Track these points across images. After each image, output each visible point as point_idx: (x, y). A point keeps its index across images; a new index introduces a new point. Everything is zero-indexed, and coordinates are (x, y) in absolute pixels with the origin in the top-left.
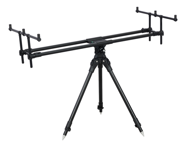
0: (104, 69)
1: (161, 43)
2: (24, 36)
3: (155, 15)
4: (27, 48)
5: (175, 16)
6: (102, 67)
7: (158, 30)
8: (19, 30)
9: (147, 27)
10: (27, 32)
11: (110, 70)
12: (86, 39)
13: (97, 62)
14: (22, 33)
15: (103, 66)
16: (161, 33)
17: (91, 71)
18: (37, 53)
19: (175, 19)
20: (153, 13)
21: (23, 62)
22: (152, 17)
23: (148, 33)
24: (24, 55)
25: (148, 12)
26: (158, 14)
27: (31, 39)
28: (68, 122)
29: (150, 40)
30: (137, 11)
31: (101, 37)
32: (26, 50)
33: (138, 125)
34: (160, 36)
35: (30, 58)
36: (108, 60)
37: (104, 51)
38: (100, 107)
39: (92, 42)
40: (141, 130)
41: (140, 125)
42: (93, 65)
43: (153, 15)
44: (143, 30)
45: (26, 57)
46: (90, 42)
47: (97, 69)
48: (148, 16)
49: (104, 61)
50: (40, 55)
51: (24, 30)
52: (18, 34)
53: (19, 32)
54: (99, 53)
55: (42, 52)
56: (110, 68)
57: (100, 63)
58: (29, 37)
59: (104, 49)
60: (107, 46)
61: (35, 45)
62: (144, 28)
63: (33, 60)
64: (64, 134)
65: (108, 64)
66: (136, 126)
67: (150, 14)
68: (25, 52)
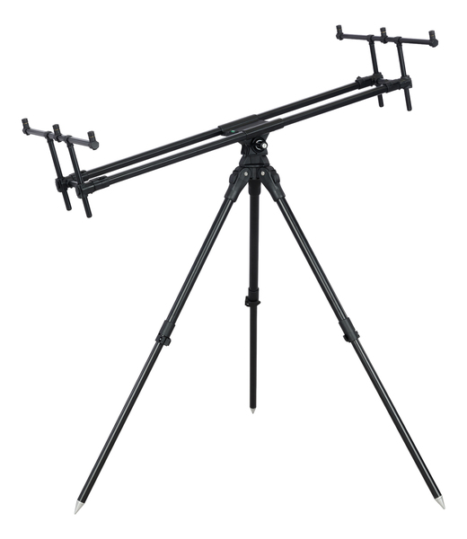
0: (265, 195)
1: (409, 108)
2: (59, 141)
3: (384, 39)
4: (72, 171)
5: (432, 33)
6: (259, 192)
7: (398, 76)
9: (370, 72)
10: (64, 132)
11: (279, 197)
12: (216, 127)
13: (246, 174)
14: (53, 136)
15: (262, 186)
16: (404, 83)
18: (97, 179)
19: (432, 41)
20: (378, 34)
21: (68, 207)
22: (378, 44)
23: (374, 87)
24: (69, 189)
25: (366, 34)
27: (77, 147)
29: (381, 104)
30: (340, 36)
31: (254, 116)
32: (71, 176)
34: (402, 90)
35: (83, 194)
36: (273, 171)
37: (264, 146)
38: (252, 300)
39: (233, 131)
42: (236, 181)
43: (378, 39)
44: (360, 83)
45: (72, 192)
46: (227, 133)
47: (245, 195)
48: (366, 43)
49: (263, 173)
50: (105, 183)
51: (56, 127)
53: (47, 135)
55: (108, 175)
56: (278, 191)
57: (254, 178)
58: (70, 142)
60: (272, 135)
61: (89, 160)
63: (90, 197)
65: (273, 181)
67: (371, 39)
68: (69, 180)
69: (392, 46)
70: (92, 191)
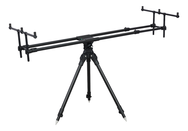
0: (92, 63)
2: (22, 33)
4: (25, 44)
5: (178, 13)
6: (90, 61)
8: (17, 29)
10: (24, 31)
11: (97, 64)
12: (76, 37)
13: (86, 56)
14: (20, 31)
15: (91, 60)
17: (81, 65)
18: (33, 49)
19: (177, 16)
21: (21, 57)
24: (22, 50)
27: (28, 36)
28: (61, 109)
31: (89, 35)
32: (24, 46)
33: (121, 111)
35: (28, 53)
36: (95, 55)
37: (92, 47)
38: (89, 96)
39: (82, 39)
40: (124, 116)
41: (124, 112)
42: (82, 59)
44: (126, 29)
45: (23, 52)
46: (80, 40)
47: (86, 63)
49: (91, 56)
50: (36, 50)
51: (22, 28)
52: (16, 32)
53: (18, 31)
54: (87, 48)
55: (37, 47)
56: (97, 62)
57: (89, 57)
58: (26, 34)
59: (92, 45)
60: (94, 42)
61: (32, 41)
63: (30, 54)
64: (57, 120)
65: (95, 59)
66: (120, 112)
68: (23, 47)
70: (31, 52)
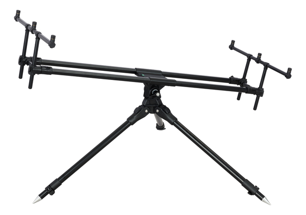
1: (255, 108)
2: (32, 33)
3: (258, 60)
4: (32, 55)
5: (290, 70)
7: (257, 86)
9: (240, 76)
10: (38, 29)
12: (134, 68)
13: (146, 111)
14: (31, 29)
16: (259, 92)
18: (45, 67)
19: (288, 75)
20: (256, 56)
21: (21, 76)
22: (252, 61)
23: (239, 86)
24: (26, 65)
25: (248, 53)
26: (262, 59)
27: (41, 41)
29: (239, 98)
30: (232, 47)
31: (160, 72)
32: (31, 58)
34: (256, 96)
35: (32, 72)
37: (158, 94)
39: (143, 75)
42: (139, 113)
43: (254, 59)
44: (232, 80)
45: (26, 68)
46: (139, 75)
48: (246, 58)
49: (157, 111)
50: (49, 72)
51: (35, 24)
52: (24, 29)
53: (27, 26)
55: (54, 67)
58: (39, 37)
59: (159, 92)
60: (166, 88)
61: (45, 53)
62: (235, 77)
63: (36, 76)
67: (250, 57)
68: (28, 60)
69: (262, 67)
70: (39, 73)
